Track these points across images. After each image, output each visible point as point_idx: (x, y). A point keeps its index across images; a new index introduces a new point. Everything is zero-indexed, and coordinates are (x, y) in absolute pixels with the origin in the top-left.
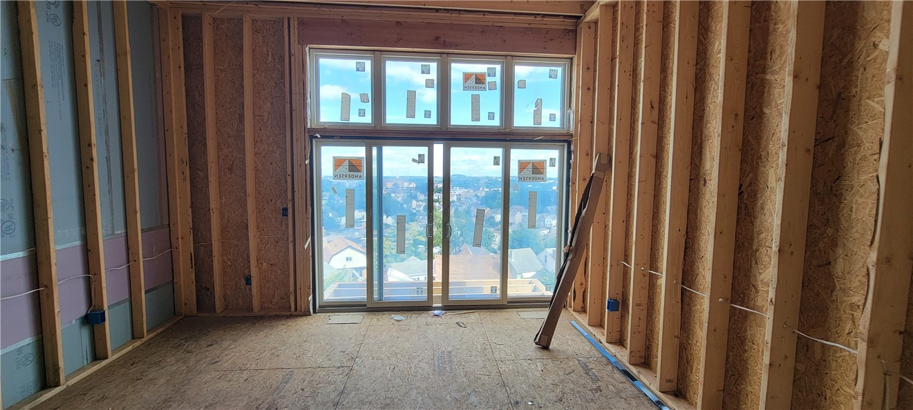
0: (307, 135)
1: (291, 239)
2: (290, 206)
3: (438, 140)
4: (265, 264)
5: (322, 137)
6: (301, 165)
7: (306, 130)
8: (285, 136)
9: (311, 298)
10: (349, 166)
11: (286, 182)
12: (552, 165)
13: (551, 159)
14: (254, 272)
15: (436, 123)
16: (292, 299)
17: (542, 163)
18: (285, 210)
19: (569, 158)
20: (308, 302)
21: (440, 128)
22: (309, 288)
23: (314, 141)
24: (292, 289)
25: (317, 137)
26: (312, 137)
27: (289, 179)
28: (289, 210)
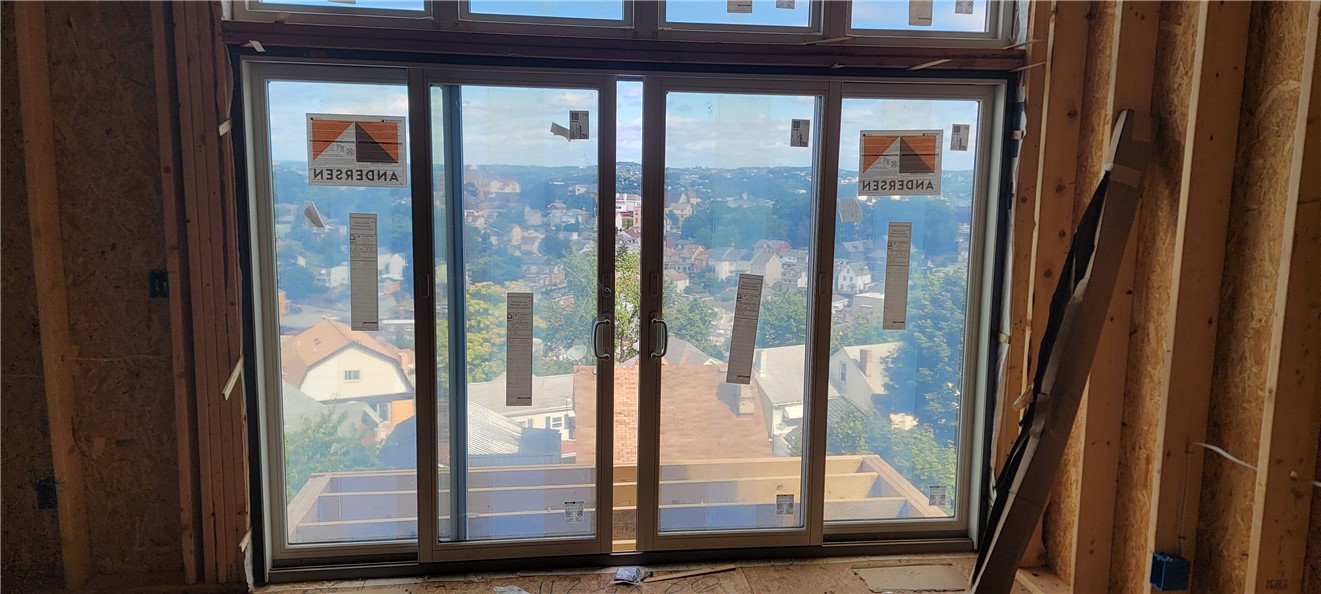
0: (221, 46)
1: (179, 366)
2: (173, 265)
3: (631, 68)
4: (99, 443)
5: (270, 51)
6: (203, 138)
7: (218, 29)
8: (150, 47)
9: (246, 543)
10: (359, 143)
11: (159, 191)
12: (959, 144)
13: (957, 129)
14: (64, 467)
15: (620, 17)
16: (188, 545)
17: (930, 139)
18: (158, 279)
19: (1011, 124)
20: (241, 555)
21: (635, 32)
22: (242, 512)
23: (244, 65)
24: (187, 516)
25: (252, 51)
26: (238, 51)
27: (168, 182)
28: (170, 276)
